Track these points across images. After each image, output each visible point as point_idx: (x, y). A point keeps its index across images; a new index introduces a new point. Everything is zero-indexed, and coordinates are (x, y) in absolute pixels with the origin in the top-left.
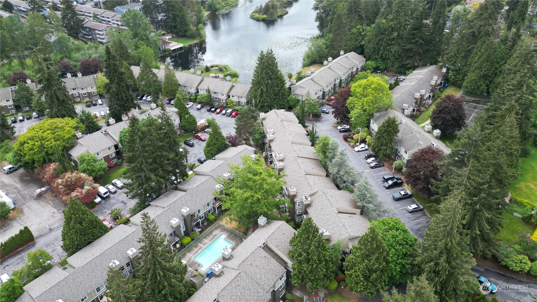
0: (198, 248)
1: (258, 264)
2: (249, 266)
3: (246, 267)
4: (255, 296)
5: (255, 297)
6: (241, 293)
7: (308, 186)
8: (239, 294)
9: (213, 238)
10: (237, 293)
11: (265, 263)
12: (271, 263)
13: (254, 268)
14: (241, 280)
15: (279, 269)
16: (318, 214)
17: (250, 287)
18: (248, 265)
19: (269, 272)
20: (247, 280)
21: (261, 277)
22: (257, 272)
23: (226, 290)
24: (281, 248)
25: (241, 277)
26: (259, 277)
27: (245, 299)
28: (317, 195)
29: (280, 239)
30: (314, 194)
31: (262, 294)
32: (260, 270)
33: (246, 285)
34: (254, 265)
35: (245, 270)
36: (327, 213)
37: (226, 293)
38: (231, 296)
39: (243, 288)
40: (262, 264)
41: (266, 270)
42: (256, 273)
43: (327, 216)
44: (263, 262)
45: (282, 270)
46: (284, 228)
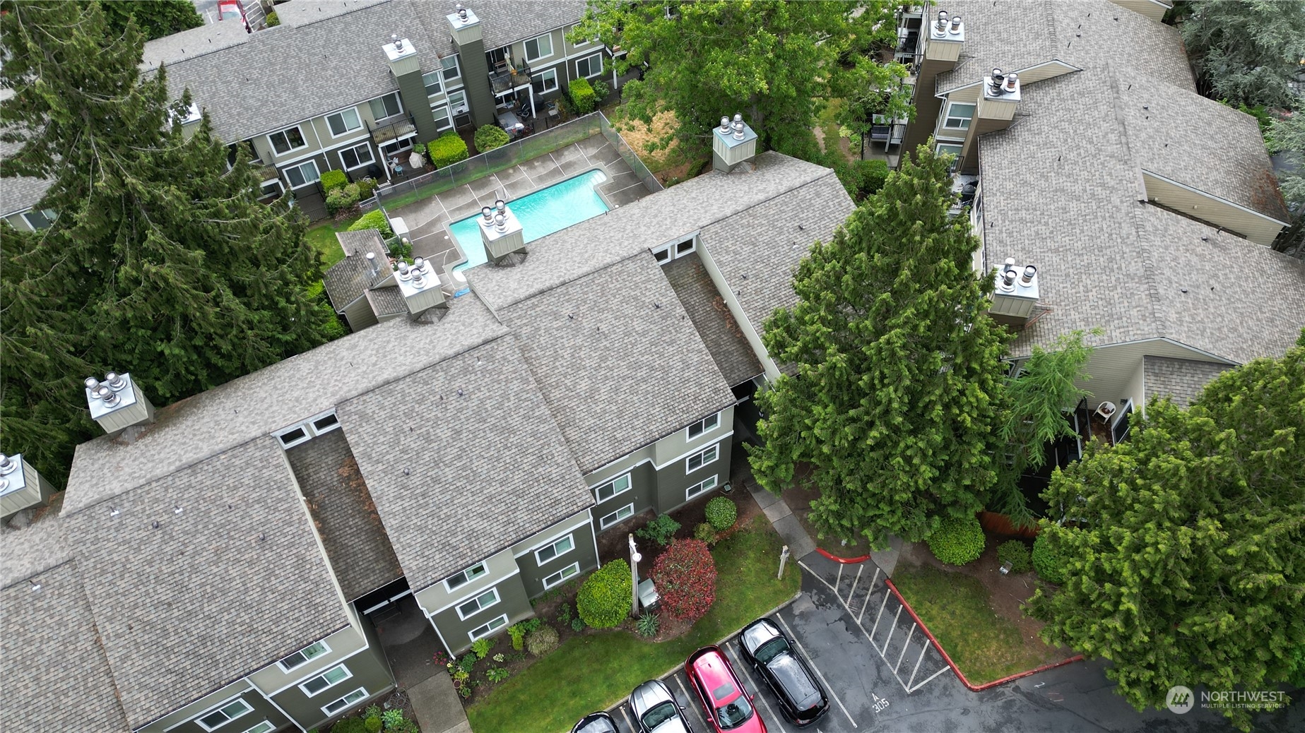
1: (603, 327)
2: (556, 324)
3: (545, 323)
4: (517, 467)
5: (517, 478)
6: (458, 433)
7: (1037, 36)
8: (444, 433)
9: (555, 172)
10: (436, 425)
11: (644, 333)
12: (672, 343)
13: (579, 341)
14: (484, 371)
15: (699, 385)
17: (515, 421)
18: (556, 316)
19: (644, 380)
20: (515, 386)
21: (592, 392)
22: (587, 363)
23: (391, 393)
24: (758, 291)
25: (490, 359)
26: (584, 386)
27: (464, 468)
28: (1066, 89)
29: (771, 244)
30: (1055, 80)
31: (555, 473)
32: (603, 359)
33: (500, 406)
34: (587, 325)
35: (532, 337)
36: (1078, 188)
37: (382, 408)
38: (399, 432)
39: (477, 413)
40: (628, 334)
41: (637, 366)
42: (576, 367)
43: (1073, 205)
44: (638, 325)
45: (716, 391)
46: (818, 202)
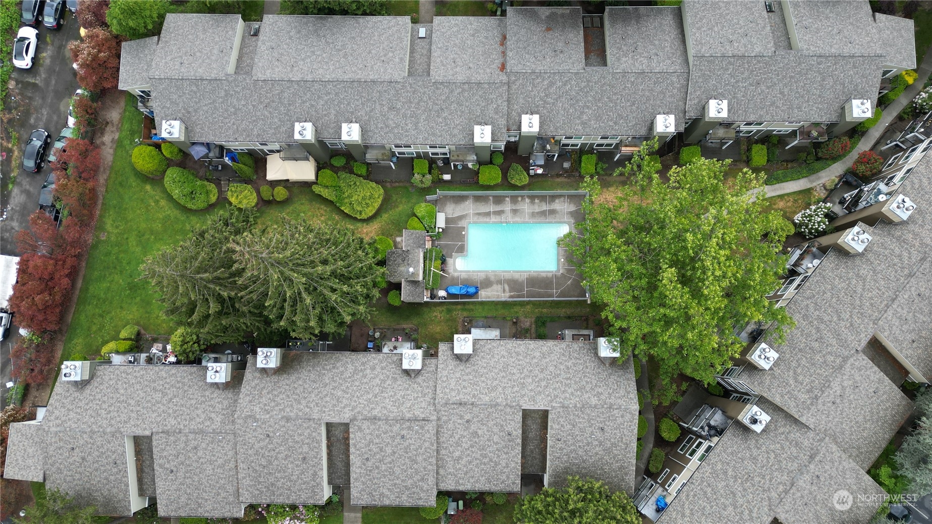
0: (498, 208)
1: (480, 432)
2: (459, 421)
3: (454, 418)
4: (411, 477)
5: (410, 481)
6: (395, 453)
8: (389, 450)
10: (387, 445)
11: (497, 443)
12: (507, 453)
13: (465, 434)
14: (417, 432)
15: (508, 477)
16: (725, 473)
17: (420, 459)
18: (461, 417)
19: (485, 464)
20: (427, 444)
21: (460, 458)
22: (464, 445)
23: (375, 424)
24: (561, 449)
25: (422, 427)
26: (457, 454)
27: (390, 468)
28: (796, 434)
29: (582, 430)
31: (425, 487)
32: (472, 446)
33: (416, 450)
34: (473, 427)
35: (446, 422)
36: (741, 501)
37: (369, 428)
38: (371, 441)
39: (406, 448)
40: (489, 440)
41: (485, 456)
42: (458, 444)
43: (730, 509)
44: (496, 438)
45: (514, 483)
46: (620, 420)
